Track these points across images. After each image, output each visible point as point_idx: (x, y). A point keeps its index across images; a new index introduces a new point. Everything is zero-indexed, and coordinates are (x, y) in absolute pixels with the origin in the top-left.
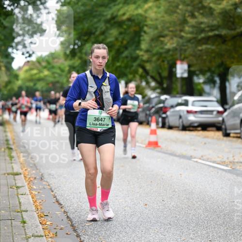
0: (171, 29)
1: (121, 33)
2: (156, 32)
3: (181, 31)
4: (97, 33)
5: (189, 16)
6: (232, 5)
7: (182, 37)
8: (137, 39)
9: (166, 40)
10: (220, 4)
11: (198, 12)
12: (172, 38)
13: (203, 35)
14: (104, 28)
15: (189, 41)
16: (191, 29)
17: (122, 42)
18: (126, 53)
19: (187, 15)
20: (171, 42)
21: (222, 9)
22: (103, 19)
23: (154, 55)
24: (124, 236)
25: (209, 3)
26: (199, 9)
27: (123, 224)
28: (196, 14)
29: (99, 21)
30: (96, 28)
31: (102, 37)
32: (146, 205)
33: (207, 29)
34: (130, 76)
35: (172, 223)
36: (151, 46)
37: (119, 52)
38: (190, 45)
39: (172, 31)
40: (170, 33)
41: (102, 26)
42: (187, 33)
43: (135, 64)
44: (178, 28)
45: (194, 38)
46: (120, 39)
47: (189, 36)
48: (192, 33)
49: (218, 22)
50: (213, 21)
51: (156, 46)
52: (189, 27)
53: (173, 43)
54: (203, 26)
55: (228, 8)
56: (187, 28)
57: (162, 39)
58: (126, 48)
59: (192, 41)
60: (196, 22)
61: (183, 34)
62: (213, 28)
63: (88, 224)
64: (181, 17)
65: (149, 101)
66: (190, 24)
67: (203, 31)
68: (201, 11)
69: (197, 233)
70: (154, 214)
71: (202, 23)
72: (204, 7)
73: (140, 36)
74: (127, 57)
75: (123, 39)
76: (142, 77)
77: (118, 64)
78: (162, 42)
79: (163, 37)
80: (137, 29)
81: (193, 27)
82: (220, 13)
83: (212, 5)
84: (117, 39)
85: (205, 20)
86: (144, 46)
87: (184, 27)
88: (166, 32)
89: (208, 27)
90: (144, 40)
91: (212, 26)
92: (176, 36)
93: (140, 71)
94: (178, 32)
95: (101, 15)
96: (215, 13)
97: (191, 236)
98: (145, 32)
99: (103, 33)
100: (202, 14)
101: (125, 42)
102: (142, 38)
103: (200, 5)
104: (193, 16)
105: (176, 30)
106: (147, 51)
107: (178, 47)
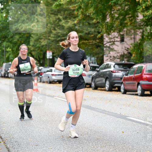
0: (44, 36)
1: (20, 37)
2: (37, 37)
3: (49, 36)
4: (9, 37)
5: (53, 29)
6: (73, 24)
7: (49, 39)
8: (28, 40)
9: (42, 41)
10: (67, 24)
11: (57, 27)
12: (45, 40)
13: (59, 39)
15: (53, 41)
16: (53, 36)
17: (21, 42)
19: (52, 29)
20: (44, 41)
21: (68, 26)
23: (36, 48)
24: (21, 134)
25: (62, 24)
28: (56, 28)
30: (8, 35)
31: (11, 39)
35: (44, 128)
36: (35, 43)
38: (53, 43)
39: (45, 37)
40: (44, 37)
41: (11, 34)
42: (52, 38)
44: (47, 35)
46: (20, 40)
48: (54, 37)
49: (67, 32)
50: (64, 32)
51: (37, 44)
52: (53, 34)
53: (45, 42)
54: (59, 34)
55: (71, 26)
56: (52, 35)
57: (40, 40)
59: (54, 41)
60: (56, 32)
61: (50, 38)
62: (64, 35)
63: (4, 129)
64: (49, 30)
66: (53, 33)
67: (59, 36)
68: (59, 27)
69: (56, 132)
71: (59, 33)
72: (59, 25)
73: (30, 39)
75: (21, 40)
79: (40, 39)
80: (28, 35)
81: (55, 34)
82: (67, 28)
83: (64, 24)
84: (18, 40)
85: (60, 31)
86: (31, 43)
87: (50, 35)
88: (42, 37)
89: (62, 35)
90: (31, 41)
91: (64, 34)
92: (46, 39)
94: (47, 37)
96: (65, 28)
97: (54, 134)
98: (32, 37)
99: (12, 37)
100: (59, 28)
102: (30, 40)
103: (58, 25)
104: (55, 29)
105: (47, 36)
106: (33, 46)
107: (47, 44)
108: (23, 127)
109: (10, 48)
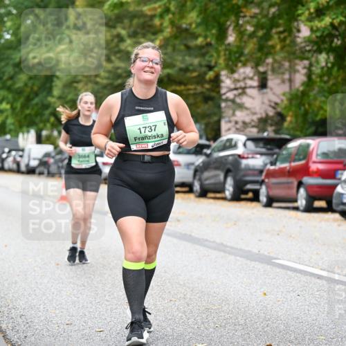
2: (69, 77)
3: (96, 76)
4: (5, 78)
5: (105, 60)
7: (97, 83)
8: (48, 85)
9: (80, 86)
11: (115, 56)
12: (86, 84)
14: (12, 73)
15: (105, 87)
16: (106, 75)
17: (32, 89)
18: (36, 100)
20: (86, 87)
22: (11, 62)
24: (33, 299)
25: (127, 47)
26: (116, 53)
27: (33, 286)
28: (113, 58)
29: (7, 64)
30: (4, 73)
31: (9, 83)
32: (58, 264)
33: (124, 75)
34: (41, 125)
35: (86, 284)
36: (63, 93)
37: (28, 99)
39: (86, 76)
40: (85, 79)
41: (10, 70)
42: (102, 79)
43: (47, 112)
45: (111, 84)
46: (30, 85)
47: (105, 82)
48: (108, 78)
51: (69, 93)
52: (105, 71)
54: (119, 71)
56: (102, 73)
57: (75, 85)
58: (37, 94)
59: (109, 87)
60: (113, 67)
61: (98, 79)
65: (61, 152)
68: (118, 55)
69: (113, 294)
70: (67, 274)
71: (118, 68)
72: (120, 51)
73: (52, 81)
74: (37, 104)
75: (33, 85)
76: (54, 126)
77: (28, 112)
78: (76, 88)
79: (77, 82)
81: (109, 72)
83: (129, 49)
84: (26, 85)
85: (122, 65)
86: (56, 92)
88: (80, 78)
90: (56, 86)
92: (90, 81)
93: (52, 119)
94: (93, 78)
95: (8, 58)
97: (107, 298)
98: (58, 77)
99: (11, 78)
100: (119, 58)
101: (35, 88)
102: (54, 84)
103: (116, 49)
104: (109, 60)
105: (91, 76)
106: (60, 98)
108: (37, 283)
109: (8, 103)
